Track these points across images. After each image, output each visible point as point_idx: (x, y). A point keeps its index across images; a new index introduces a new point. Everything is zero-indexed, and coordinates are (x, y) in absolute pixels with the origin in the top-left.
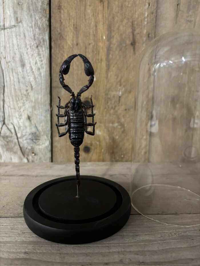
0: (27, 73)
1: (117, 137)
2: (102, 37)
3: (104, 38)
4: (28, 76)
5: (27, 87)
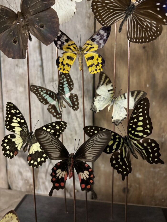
0: (72, 119)
1: (158, 182)
2: (146, 85)
3: (148, 86)
4: (73, 122)
5: (71, 131)
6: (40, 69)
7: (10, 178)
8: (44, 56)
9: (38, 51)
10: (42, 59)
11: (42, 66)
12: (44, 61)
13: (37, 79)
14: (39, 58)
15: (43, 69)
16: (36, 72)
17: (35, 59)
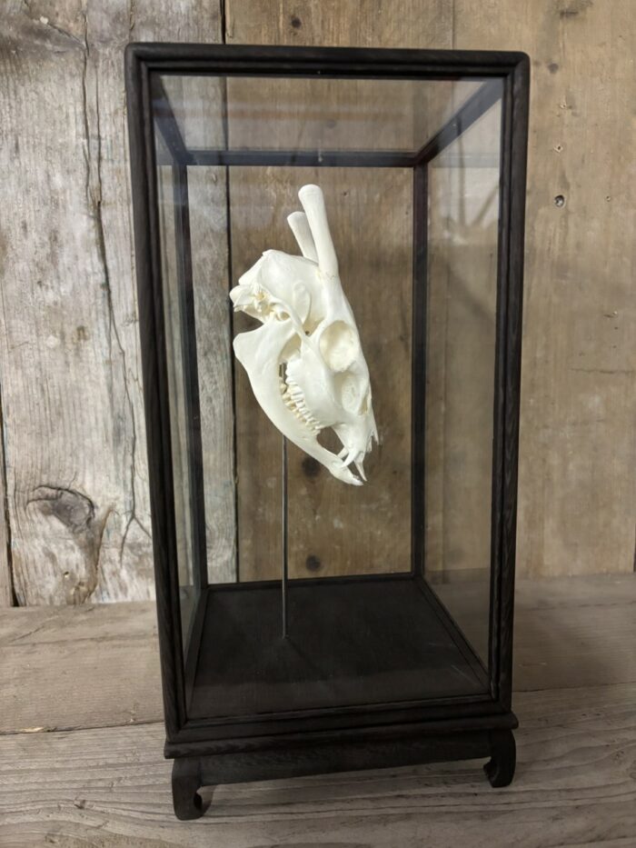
6: (101, 292)
7: (18, 576)
8: (111, 264)
9: (95, 251)
10: (106, 270)
11: (106, 285)
12: (111, 274)
13: (93, 315)
14: (99, 266)
15: (109, 292)
16: (93, 300)
17: (89, 269)
